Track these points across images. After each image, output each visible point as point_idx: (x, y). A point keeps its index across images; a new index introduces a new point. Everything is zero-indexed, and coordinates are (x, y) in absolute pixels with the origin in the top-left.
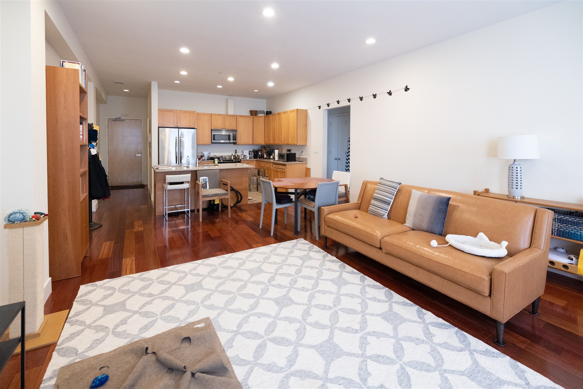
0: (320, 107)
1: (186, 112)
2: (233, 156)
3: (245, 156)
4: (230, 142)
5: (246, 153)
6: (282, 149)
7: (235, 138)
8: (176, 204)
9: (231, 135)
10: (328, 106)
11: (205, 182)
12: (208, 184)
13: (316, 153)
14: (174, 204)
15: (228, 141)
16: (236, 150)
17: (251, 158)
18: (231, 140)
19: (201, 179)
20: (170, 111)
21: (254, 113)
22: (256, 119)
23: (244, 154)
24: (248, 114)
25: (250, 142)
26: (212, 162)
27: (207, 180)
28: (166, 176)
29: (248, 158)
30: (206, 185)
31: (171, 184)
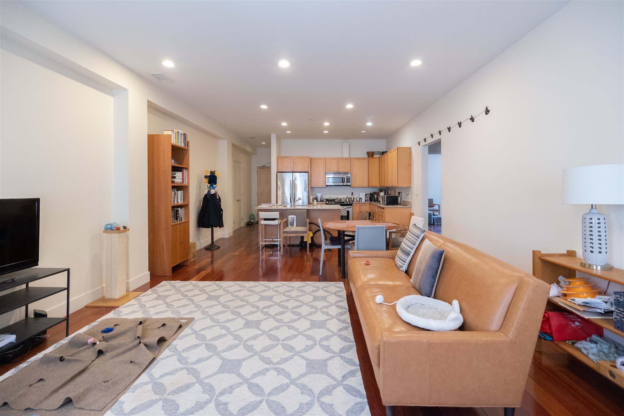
0: (419, 143)
1: (301, 158)
2: (348, 198)
3: (361, 198)
4: (343, 184)
5: (363, 196)
6: (395, 192)
7: (348, 180)
8: (273, 238)
9: (344, 178)
10: (425, 141)
11: (293, 220)
12: (295, 222)
13: (417, 196)
14: (272, 238)
15: (342, 184)
16: (352, 193)
17: (367, 201)
18: (344, 183)
19: (290, 217)
20: (287, 157)
21: (371, 155)
22: (371, 160)
23: (360, 197)
24: (366, 156)
25: (366, 184)
26: (323, 204)
27: (295, 219)
28: (259, 212)
29: (363, 201)
30: (294, 223)
31: (265, 219)
